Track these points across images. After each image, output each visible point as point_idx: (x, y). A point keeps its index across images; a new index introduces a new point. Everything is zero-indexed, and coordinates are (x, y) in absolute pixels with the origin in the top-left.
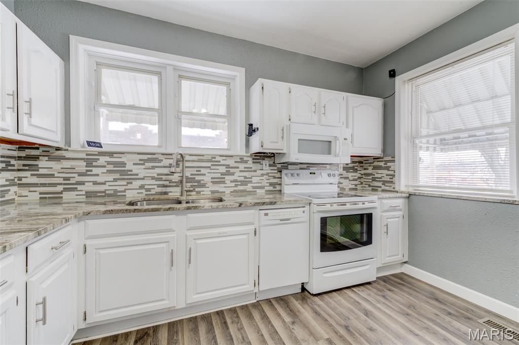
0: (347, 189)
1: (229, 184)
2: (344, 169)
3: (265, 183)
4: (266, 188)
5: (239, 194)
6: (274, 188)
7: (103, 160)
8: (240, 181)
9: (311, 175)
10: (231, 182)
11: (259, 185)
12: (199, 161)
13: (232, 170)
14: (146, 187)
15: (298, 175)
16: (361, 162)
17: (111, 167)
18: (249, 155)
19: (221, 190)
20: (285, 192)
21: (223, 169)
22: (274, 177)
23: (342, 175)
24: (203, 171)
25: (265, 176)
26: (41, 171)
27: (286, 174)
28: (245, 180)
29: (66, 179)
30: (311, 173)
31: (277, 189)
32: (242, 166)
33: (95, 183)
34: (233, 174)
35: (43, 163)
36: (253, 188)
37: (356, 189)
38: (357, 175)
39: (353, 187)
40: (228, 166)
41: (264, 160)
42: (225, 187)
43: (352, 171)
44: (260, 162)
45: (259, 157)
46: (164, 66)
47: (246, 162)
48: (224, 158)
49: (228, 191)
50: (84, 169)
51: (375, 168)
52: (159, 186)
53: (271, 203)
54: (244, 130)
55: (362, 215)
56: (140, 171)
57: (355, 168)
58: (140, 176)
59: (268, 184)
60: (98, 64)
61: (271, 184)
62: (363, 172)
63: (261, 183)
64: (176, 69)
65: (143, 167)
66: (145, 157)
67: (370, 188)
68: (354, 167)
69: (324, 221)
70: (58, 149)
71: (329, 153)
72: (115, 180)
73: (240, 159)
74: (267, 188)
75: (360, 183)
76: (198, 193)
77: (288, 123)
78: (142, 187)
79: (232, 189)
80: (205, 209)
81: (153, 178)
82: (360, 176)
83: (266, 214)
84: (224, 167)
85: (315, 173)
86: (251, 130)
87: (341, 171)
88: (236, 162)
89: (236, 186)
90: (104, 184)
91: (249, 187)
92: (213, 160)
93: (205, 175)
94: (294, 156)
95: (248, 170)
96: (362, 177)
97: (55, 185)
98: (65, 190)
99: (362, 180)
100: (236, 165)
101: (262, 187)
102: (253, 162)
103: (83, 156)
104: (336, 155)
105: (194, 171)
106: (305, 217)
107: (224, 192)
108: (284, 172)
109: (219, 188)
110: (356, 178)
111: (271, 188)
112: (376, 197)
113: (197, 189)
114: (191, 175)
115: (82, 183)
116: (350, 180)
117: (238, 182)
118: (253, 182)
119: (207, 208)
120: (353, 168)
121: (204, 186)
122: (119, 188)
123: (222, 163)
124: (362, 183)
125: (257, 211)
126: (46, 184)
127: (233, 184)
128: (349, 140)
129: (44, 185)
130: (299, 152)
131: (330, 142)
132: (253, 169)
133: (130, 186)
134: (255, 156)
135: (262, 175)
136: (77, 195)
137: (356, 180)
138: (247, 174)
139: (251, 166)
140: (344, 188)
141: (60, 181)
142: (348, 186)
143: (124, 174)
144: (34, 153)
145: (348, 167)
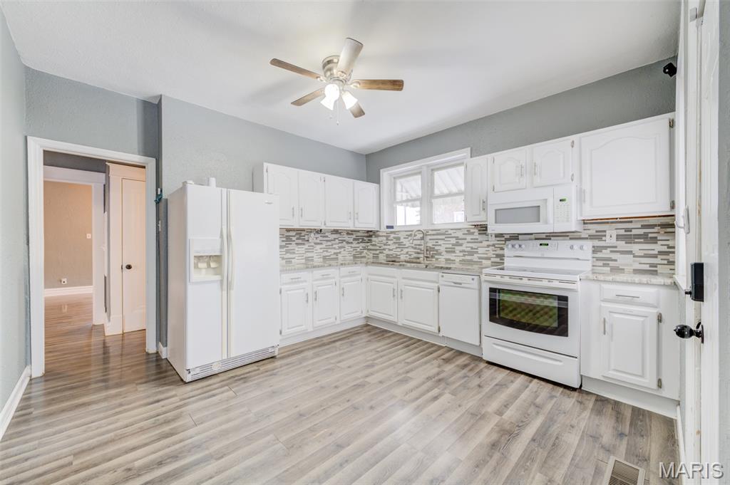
0: (629, 269)
2: (620, 237)
3: (491, 254)
7: (392, 235)
9: (541, 246)
10: (460, 252)
11: (485, 256)
12: (437, 234)
13: (461, 242)
14: (409, 253)
17: (395, 241)
21: (453, 241)
22: (500, 249)
23: (616, 247)
24: (440, 242)
25: (491, 247)
26: (373, 243)
27: (507, 245)
28: (472, 250)
29: (380, 247)
32: (469, 238)
33: (390, 250)
34: (461, 245)
35: (373, 239)
36: (479, 259)
37: (654, 273)
38: (658, 247)
39: (647, 267)
40: (457, 238)
43: (642, 240)
44: (486, 234)
45: (484, 229)
46: (421, 167)
47: (473, 233)
48: (454, 231)
49: (457, 260)
50: (385, 242)
56: (406, 242)
57: (650, 235)
58: (407, 246)
59: (495, 256)
60: (394, 178)
61: (497, 256)
63: (487, 254)
64: (429, 166)
65: (408, 240)
66: (409, 233)
68: (646, 234)
69: (493, 292)
70: (378, 231)
71: (538, 220)
72: (396, 248)
73: (468, 231)
74: (493, 260)
76: (437, 259)
78: (407, 253)
79: (461, 258)
81: (412, 247)
83: (443, 276)
84: (454, 239)
85: (548, 245)
87: (612, 240)
88: (464, 234)
89: (464, 255)
90: (392, 250)
91: (475, 258)
92: (446, 233)
93: (441, 245)
94: (492, 227)
95: (475, 240)
97: (376, 250)
98: (380, 253)
100: (464, 237)
101: (488, 259)
102: (480, 234)
103: (385, 234)
104: (546, 222)
105: (434, 242)
106: (475, 284)
107: (455, 260)
109: (451, 256)
110: (656, 252)
111: (498, 260)
113: (436, 257)
114: (433, 245)
115: (384, 249)
116: (634, 257)
117: (465, 252)
118: (479, 252)
120: (645, 236)
121: (440, 254)
122: (398, 253)
123: (453, 235)
126: (374, 249)
127: (461, 254)
130: (496, 223)
131: (539, 206)
132: (480, 240)
133: (402, 252)
135: (488, 246)
137: (655, 256)
138: (474, 245)
139: (477, 237)
140: (621, 267)
141: (378, 248)
142: (631, 265)
143: (400, 245)
144: (371, 233)
145: (631, 235)
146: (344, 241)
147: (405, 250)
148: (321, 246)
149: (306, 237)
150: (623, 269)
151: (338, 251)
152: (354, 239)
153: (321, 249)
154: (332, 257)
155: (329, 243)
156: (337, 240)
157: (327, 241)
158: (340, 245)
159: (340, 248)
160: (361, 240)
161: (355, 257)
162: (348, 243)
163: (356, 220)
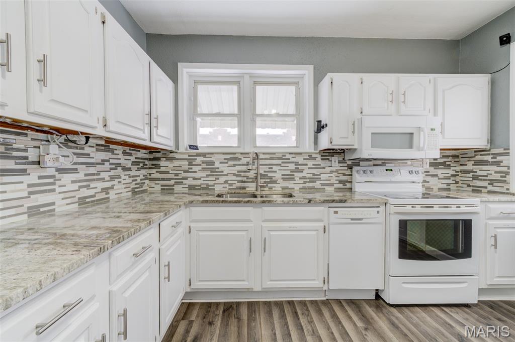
0: (435, 189)
1: (298, 181)
2: (431, 164)
3: (334, 180)
4: (335, 185)
5: (308, 190)
6: (343, 185)
7: (199, 159)
8: (309, 178)
9: (388, 172)
10: (300, 178)
11: (328, 182)
12: (271, 159)
13: (301, 167)
14: (229, 182)
15: (371, 172)
16: (457, 157)
17: (204, 166)
18: (318, 151)
19: (291, 186)
20: (356, 190)
21: (292, 167)
22: (344, 175)
23: (429, 172)
24: (275, 168)
25: (333, 173)
26: (162, 169)
27: (358, 171)
28: (314, 177)
29: (176, 175)
30: (387, 170)
31: (347, 187)
32: (310, 163)
33: (194, 178)
34: (301, 171)
35: (163, 163)
36: (322, 185)
37: (449, 190)
38: (451, 172)
39: (445, 186)
40: (297, 163)
41: (333, 156)
42: (294, 184)
43: (443, 167)
44: (328, 159)
45: (327, 154)
46: (242, 76)
47: (315, 159)
48: (294, 156)
49: (297, 187)
50: (186, 167)
51: (477, 163)
52: (239, 181)
53: (341, 201)
54: (313, 127)
55: (456, 222)
56: (225, 168)
57: (447, 163)
58: (225, 173)
59: (338, 182)
60: (195, 82)
61: (341, 182)
62: (458, 168)
63: (330, 180)
64: (251, 76)
65: (227, 165)
66: (228, 156)
67: (470, 189)
68: (445, 162)
69: (403, 225)
70: (171, 152)
71: (411, 147)
72: (208, 176)
73: (309, 156)
75: (454, 182)
76: (271, 188)
77: (360, 116)
78: (226, 182)
79: (301, 186)
80: (278, 203)
81: (234, 175)
82: (454, 173)
83: (336, 212)
84: (294, 164)
85: (392, 170)
86: (320, 127)
87: (427, 167)
88: (304, 159)
89: (305, 183)
90: (200, 179)
91: (317, 184)
92: (284, 157)
93: (276, 172)
94: (367, 151)
95: (317, 166)
96: (458, 175)
97: (169, 179)
98: (176, 183)
99: (458, 179)
100: (305, 162)
101: (332, 185)
102: (322, 159)
103: (186, 157)
104: (419, 149)
105: (266, 168)
106: (380, 218)
107: (294, 189)
108: (355, 169)
109: (290, 184)
110: (449, 175)
111: (341, 186)
112: (478, 200)
113: (269, 185)
114: (265, 172)
115: (186, 178)
116: (439, 179)
117: (306, 179)
118: (322, 179)
119: (279, 202)
120: (444, 164)
121: (275, 182)
122: (210, 183)
123: (292, 160)
124: (457, 182)
125: (327, 209)
126: (164, 179)
127: (302, 181)
128: (438, 130)
129: (163, 179)
130: (372, 147)
131: (412, 134)
132: (321, 166)
133: (217, 181)
134: (324, 153)
135: (331, 172)
136: (183, 188)
137: (448, 178)
138: (316, 171)
139: (320, 163)
140: (431, 187)
141: (173, 176)
142: (437, 185)
143: (213, 171)
144: (158, 155)
145: (437, 163)
146: (119, 165)
147: (222, 179)
148: (74, 176)
149: (32, 155)
150: (432, 189)
151: (108, 184)
152: (134, 163)
153: (73, 182)
154: (98, 197)
155: (92, 170)
156: (107, 164)
157: (89, 165)
158: (113, 173)
159: (112, 178)
160: (141, 165)
161: (134, 192)
162: (125, 169)
163: (154, 130)
